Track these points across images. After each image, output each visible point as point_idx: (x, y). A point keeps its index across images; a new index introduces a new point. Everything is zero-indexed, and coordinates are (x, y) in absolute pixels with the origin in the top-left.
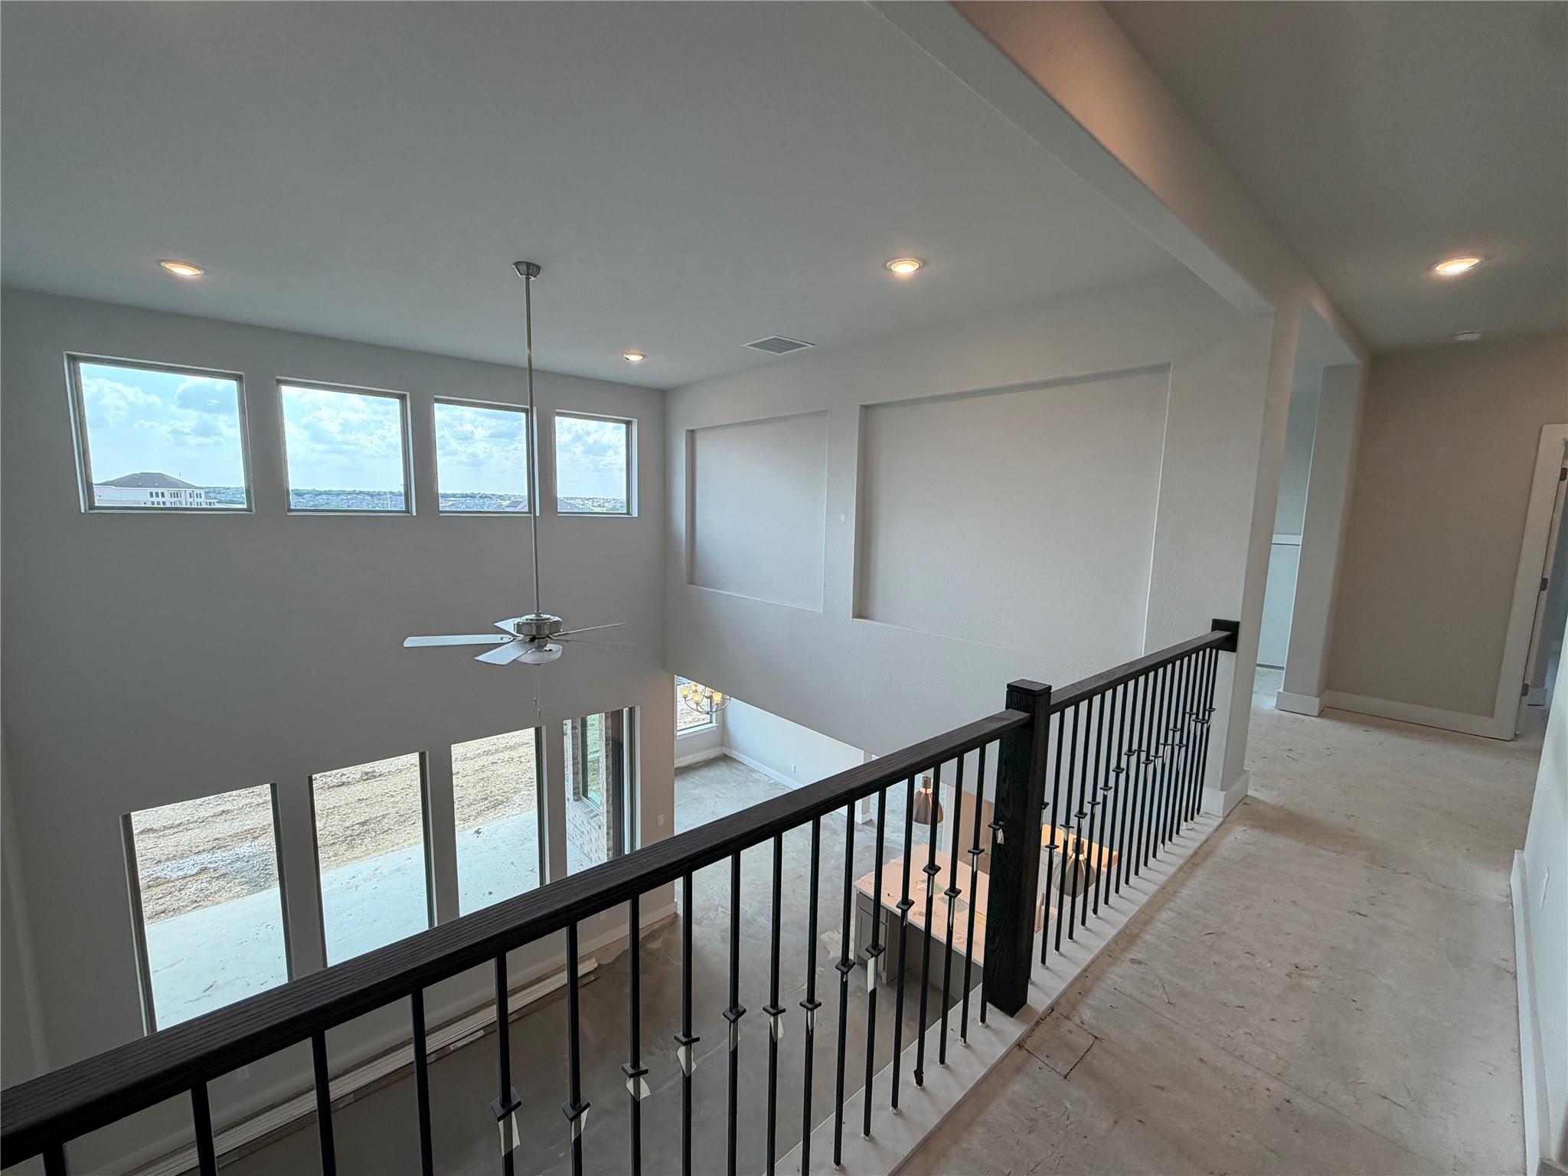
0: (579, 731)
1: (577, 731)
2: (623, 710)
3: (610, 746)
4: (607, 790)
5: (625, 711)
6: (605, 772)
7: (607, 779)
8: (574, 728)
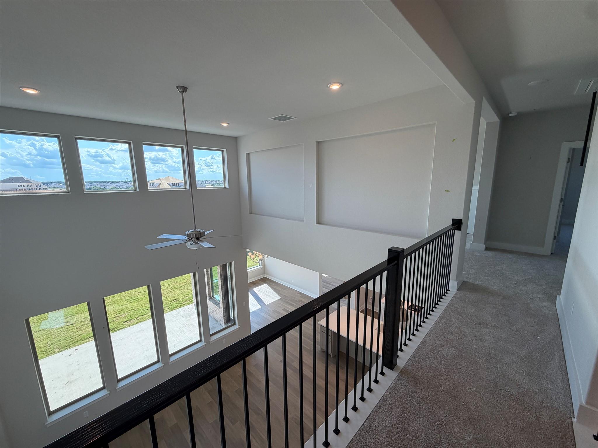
0: (209, 272)
1: (208, 272)
2: (226, 264)
3: (222, 278)
4: (222, 294)
5: (228, 264)
6: (221, 287)
7: (222, 290)
8: (207, 271)
